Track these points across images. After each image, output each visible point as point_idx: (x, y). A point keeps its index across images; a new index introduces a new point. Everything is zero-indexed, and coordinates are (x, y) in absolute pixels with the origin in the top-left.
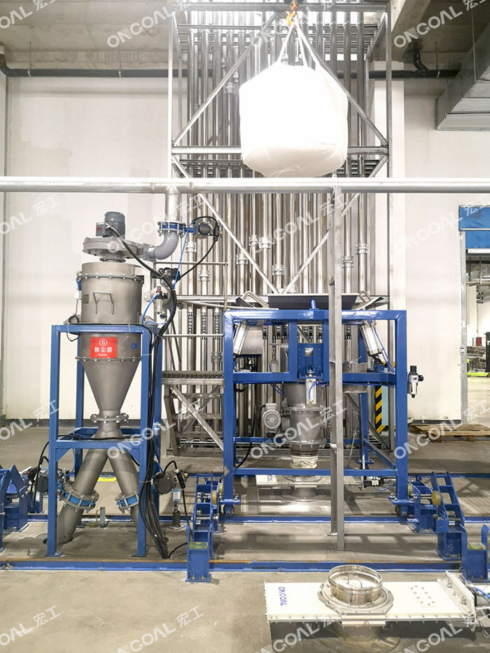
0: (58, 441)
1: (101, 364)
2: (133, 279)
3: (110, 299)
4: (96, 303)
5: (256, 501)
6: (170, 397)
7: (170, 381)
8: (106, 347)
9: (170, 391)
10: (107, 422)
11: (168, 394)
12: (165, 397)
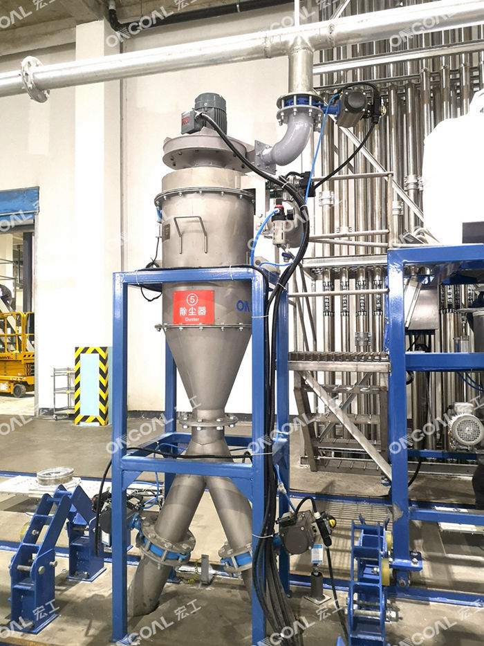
0: (126, 457)
1: (191, 336)
2: (237, 195)
3: (201, 228)
4: (181, 235)
5: (439, 554)
6: (303, 390)
7: (302, 365)
8: (196, 307)
9: (303, 381)
10: (202, 428)
11: (300, 385)
12: (296, 389)
